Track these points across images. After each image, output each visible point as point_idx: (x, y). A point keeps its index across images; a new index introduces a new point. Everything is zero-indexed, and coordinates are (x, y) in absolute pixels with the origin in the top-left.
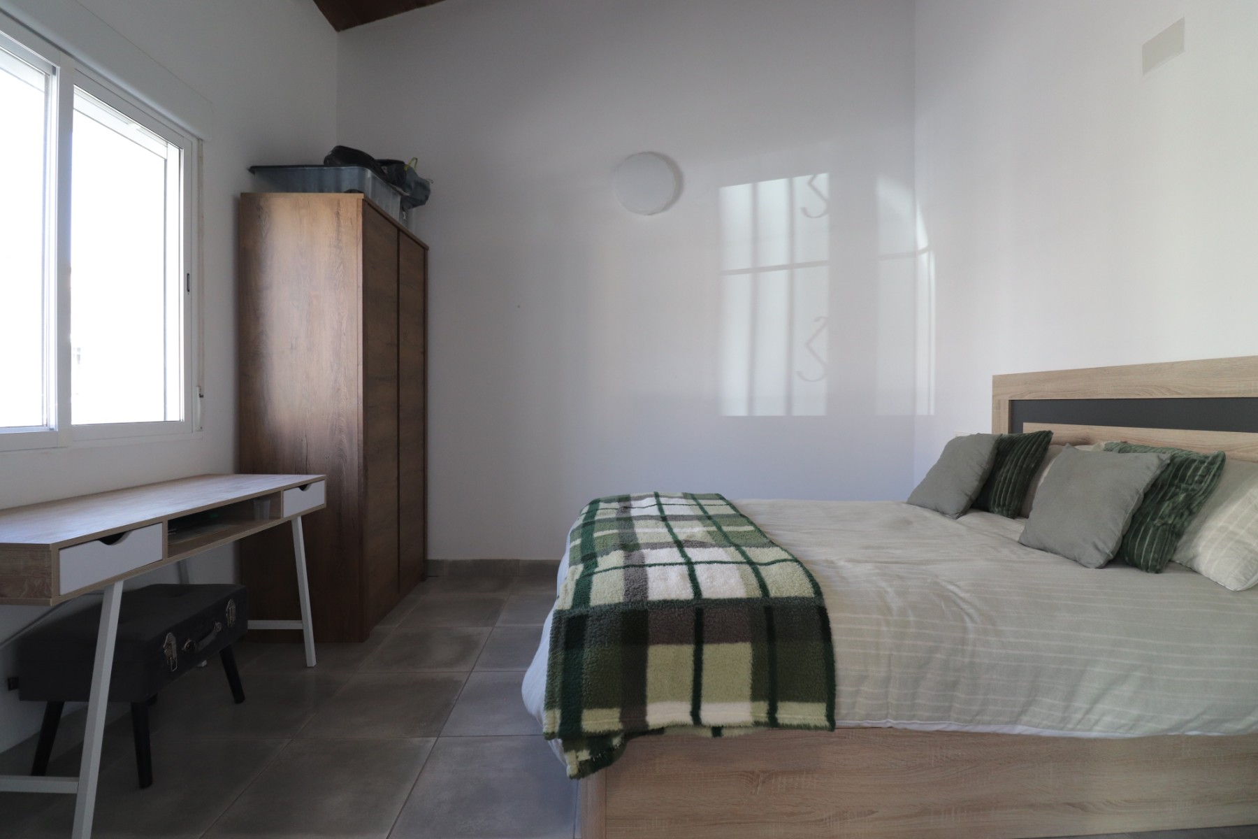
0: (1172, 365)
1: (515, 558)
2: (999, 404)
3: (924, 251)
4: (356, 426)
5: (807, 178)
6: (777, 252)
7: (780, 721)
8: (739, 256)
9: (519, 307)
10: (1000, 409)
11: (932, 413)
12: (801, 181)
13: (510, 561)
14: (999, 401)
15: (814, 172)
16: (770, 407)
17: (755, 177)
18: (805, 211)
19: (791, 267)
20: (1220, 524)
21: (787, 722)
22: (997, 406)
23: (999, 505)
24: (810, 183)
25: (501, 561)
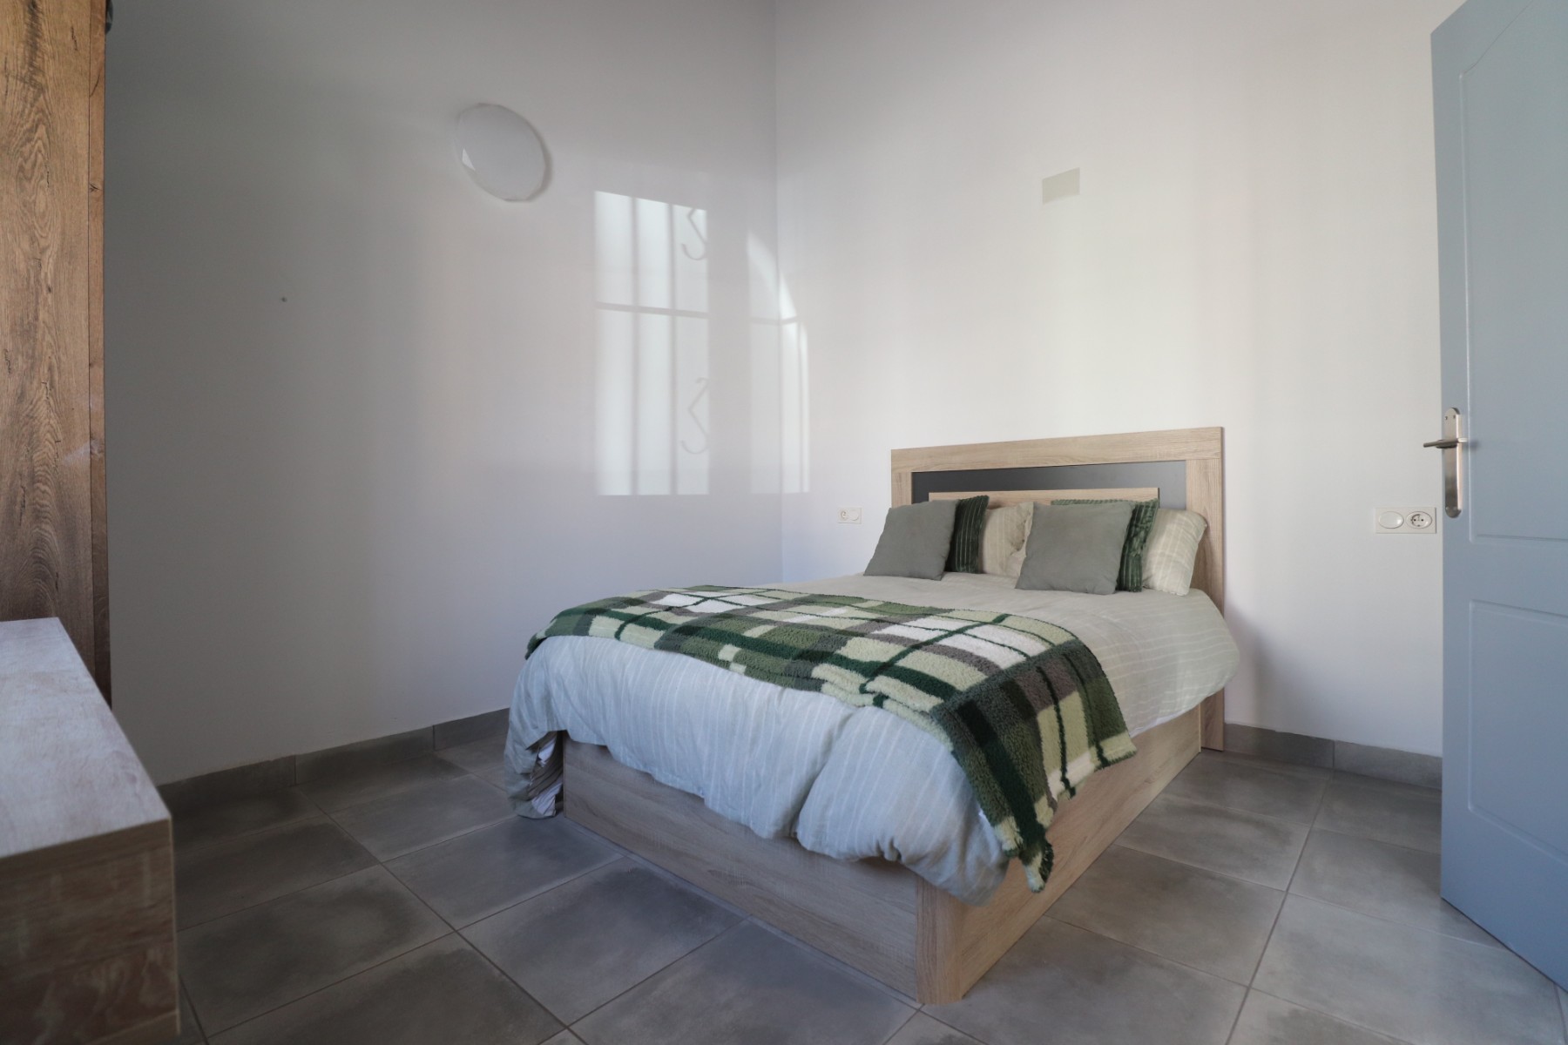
0: (1075, 439)
1: (289, 755)
2: (900, 477)
3: (790, 321)
4: (87, 504)
5: (687, 210)
6: (657, 292)
7: (1109, 759)
8: (615, 288)
9: (284, 300)
10: (901, 481)
11: (806, 489)
12: (681, 211)
13: (277, 762)
14: (900, 474)
15: (695, 206)
16: (654, 485)
17: (636, 191)
18: (684, 247)
19: (673, 312)
20: (1159, 551)
21: (1115, 757)
22: (897, 479)
23: (963, 564)
24: (690, 215)
25: (257, 767)
